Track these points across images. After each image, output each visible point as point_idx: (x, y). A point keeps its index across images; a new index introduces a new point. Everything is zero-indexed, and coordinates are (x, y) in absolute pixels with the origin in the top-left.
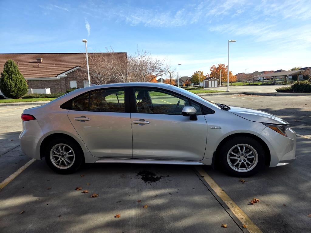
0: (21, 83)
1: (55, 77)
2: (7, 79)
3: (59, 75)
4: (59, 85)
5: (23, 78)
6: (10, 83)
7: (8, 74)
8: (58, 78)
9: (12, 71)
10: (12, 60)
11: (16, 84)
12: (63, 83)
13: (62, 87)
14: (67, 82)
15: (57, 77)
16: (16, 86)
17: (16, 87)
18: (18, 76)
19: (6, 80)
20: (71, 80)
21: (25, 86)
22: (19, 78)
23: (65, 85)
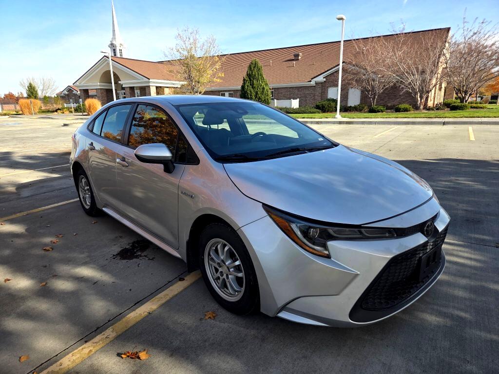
0: (263, 92)
1: (309, 82)
2: (248, 86)
3: (314, 79)
4: (312, 94)
5: (267, 84)
6: (251, 92)
7: (250, 80)
8: (313, 83)
9: (255, 75)
10: (257, 60)
11: (257, 93)
12: (319, 90)
13: (316, 97)
14: (324, 89)
15: (311, 81)
16: (256, 95)
17: (257, 97)
18: (261, 82)
19: (246, 87)
20: (330, 86)
21: (268, 96)
22: (261, 85)
23: (320, 95)
